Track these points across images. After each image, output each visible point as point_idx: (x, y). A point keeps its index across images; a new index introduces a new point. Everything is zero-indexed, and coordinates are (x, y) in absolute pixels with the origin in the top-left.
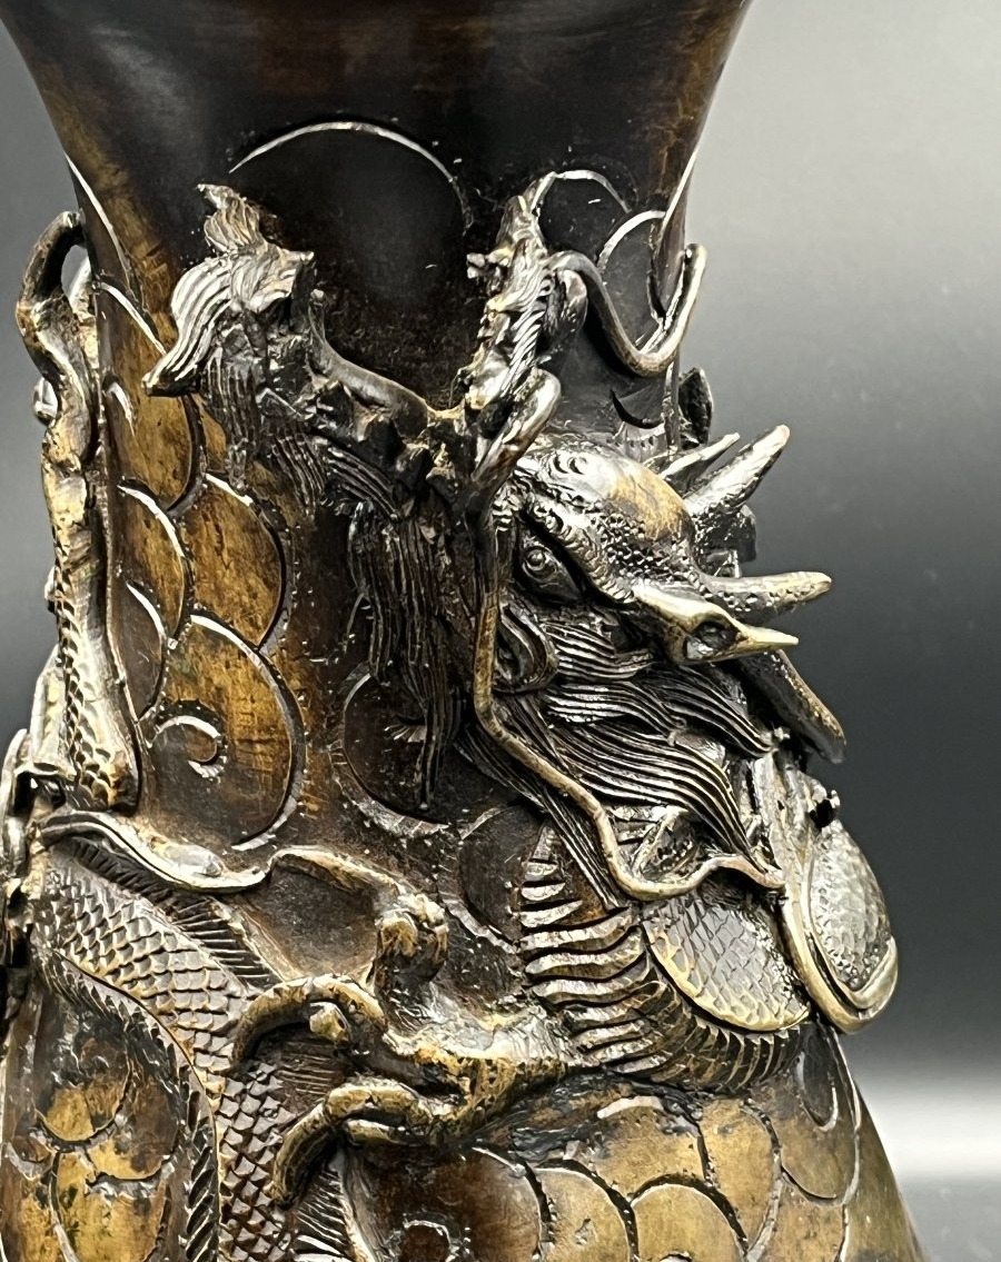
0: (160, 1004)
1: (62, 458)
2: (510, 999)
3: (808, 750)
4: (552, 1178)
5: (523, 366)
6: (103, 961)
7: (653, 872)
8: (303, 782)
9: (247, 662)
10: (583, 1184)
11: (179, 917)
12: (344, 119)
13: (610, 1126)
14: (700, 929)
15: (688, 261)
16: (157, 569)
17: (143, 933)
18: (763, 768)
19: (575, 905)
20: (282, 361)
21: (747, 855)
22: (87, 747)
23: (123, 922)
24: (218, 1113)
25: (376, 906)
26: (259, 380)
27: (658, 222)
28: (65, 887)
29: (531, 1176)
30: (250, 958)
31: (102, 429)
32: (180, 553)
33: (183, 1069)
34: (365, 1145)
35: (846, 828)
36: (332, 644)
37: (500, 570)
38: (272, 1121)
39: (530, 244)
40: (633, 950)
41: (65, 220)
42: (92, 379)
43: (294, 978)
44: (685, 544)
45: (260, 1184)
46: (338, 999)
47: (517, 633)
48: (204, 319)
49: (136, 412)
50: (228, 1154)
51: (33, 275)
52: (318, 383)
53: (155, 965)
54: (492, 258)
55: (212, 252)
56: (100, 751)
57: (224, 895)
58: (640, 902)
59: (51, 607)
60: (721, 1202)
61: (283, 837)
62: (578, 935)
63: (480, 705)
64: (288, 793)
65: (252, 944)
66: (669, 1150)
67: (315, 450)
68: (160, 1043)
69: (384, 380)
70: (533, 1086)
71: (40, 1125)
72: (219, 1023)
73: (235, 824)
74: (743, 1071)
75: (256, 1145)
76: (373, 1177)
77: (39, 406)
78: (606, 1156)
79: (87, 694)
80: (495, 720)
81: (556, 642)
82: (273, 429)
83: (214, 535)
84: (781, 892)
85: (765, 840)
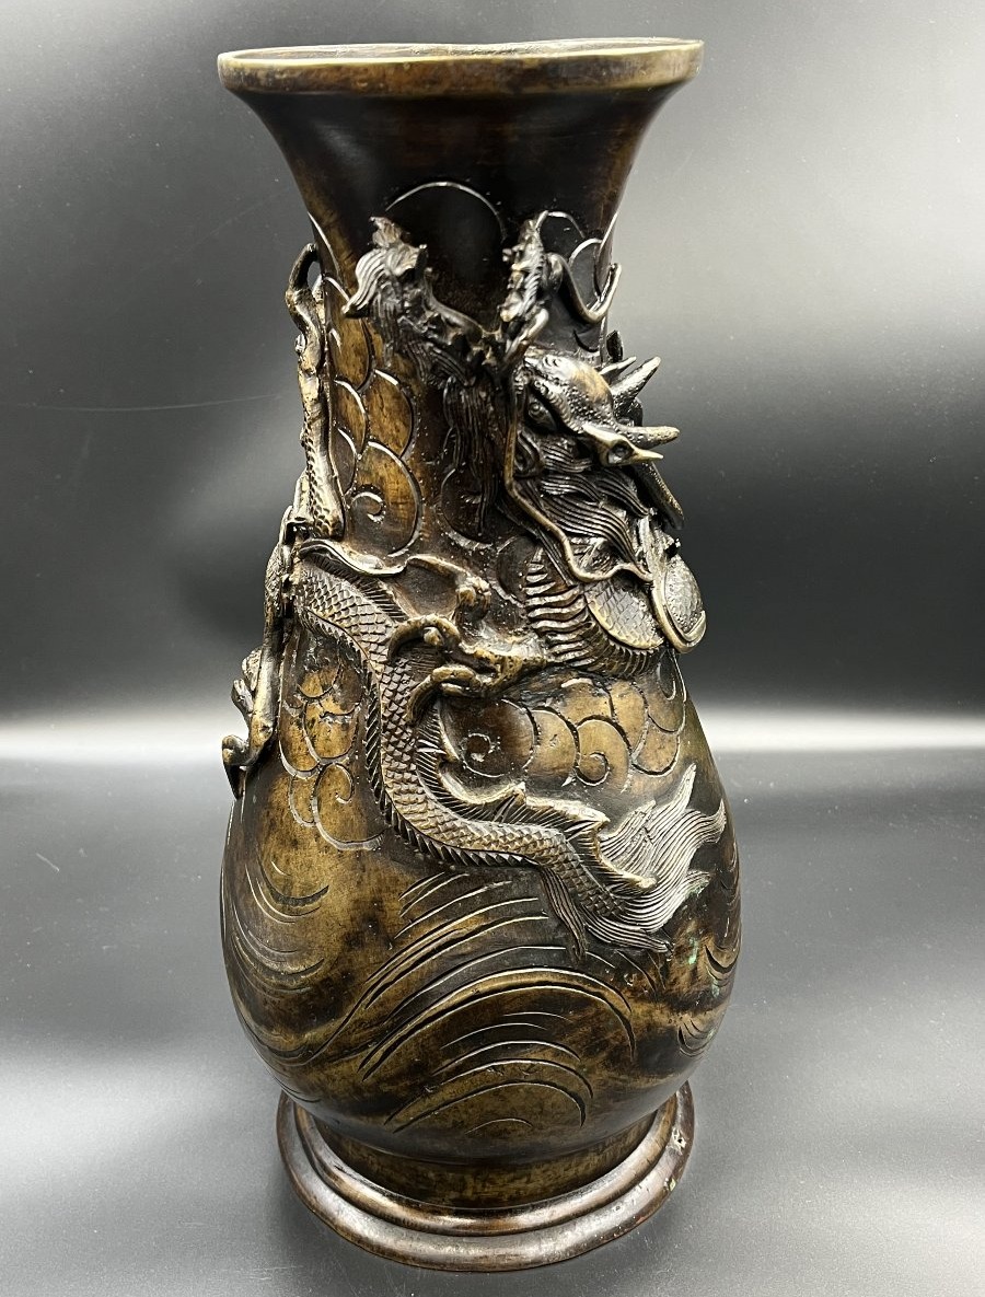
0: (353, 630)
1: (307, 368)
2: (521, 629)
3: (666, 521)
4: (539, 715)
5: (530, 303)
6: (327, 611)
7: (590, 569)
8: (422, 523)
9: (395, 464)
10: (554, 718)
11: (363, 589)
12: (443, 181)
13: (567, 691)
14: (612, 599)
15: (613, 270)
16: (352, 419)
17: (345, 597)
18: (644, 524)
19: (552, 584)
20: (410, 302)
21: (635, 564)
22: (319, 507)
23: (337, 592)
24: (381, 682)
25: (456, 582)
26: (399, 311)
27: (599, 245)
28: (310, 578)
29: (529, 714)
30: (396, 608)
31: (326, 352)
32: (363, 411)
33: (365, 661)
34: (451, 696)
35: (683, 559)
36: (436, 455)
37: (517, 413)
38: (407, 685)
39: (534, 240)
40: (580, 605)
41: (308, 247)
42: (322, 329)
43: (415, 617)
44: (609, 406)
45: (401, 715)
46: (438, 625)
47: (526, 447)
48: (372, 279)
49: (342, 341)
50: (385, 701)
51: (294, 277)
52: (429, 315)
53: (351, 612)
54: (515, 249)
55: (376, 246)
56: (325, 510)
57: (384, 578)
58: (584, 583)
59: (303, 444)
60: (619, 729)
61: (412, 550)
62: (553, 599)
63: (508, 482)
64: (415, 528)
65: (397, 601)
66: (595, 704)
67: (427, 349)
68: (354, 649)
69: (461, 315)
70: (530, 671)
71: (298, 691)
72: (382, 639)
73: (389, 543)
74: (631, 668)
75: (399, 697)
76: (454, 712)
77: (298, 347)
78: (565, 705)
79: (319, 482)
80: (514, 490)
81: (545, 452)
82: (406, 337)
83: (379, 399)
84: (651, 583)
85: (644, 560)
